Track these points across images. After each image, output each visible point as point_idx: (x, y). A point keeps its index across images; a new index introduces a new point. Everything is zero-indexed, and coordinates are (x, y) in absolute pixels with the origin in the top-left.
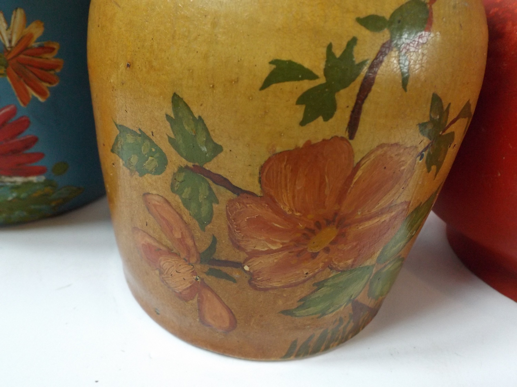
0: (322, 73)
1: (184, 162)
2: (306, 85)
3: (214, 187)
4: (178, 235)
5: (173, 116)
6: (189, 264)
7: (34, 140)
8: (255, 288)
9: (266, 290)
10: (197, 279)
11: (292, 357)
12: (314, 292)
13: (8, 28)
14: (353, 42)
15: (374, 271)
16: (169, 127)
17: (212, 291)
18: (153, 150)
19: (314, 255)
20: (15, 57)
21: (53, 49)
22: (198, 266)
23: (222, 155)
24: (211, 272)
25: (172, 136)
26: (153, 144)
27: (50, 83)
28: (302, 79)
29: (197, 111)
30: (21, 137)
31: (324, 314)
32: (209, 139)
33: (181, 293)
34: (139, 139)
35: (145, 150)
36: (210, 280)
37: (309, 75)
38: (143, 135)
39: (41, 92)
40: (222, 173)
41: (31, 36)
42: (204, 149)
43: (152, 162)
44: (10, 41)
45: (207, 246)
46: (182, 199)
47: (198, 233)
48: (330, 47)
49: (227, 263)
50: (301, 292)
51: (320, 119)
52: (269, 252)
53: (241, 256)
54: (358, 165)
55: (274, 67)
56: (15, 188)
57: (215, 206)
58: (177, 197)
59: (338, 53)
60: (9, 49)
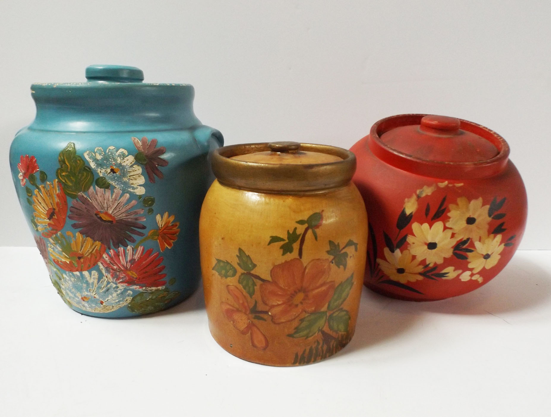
0: (287, 239)
1: (243, 271)
2: (282, 243)
3: (254, 279)
4: (241, 302)
5: (239, 255)
6: (246, 315)
7: (164, 268)
8: (275, 323)
9: (279, 324)
10: (250, 322)
11: (297, 364)
12: (300, 324)
13: (162, 220)
14: (295, 229)
15: (328, 314)
16: (238, 259)
17: (257, 327)
18: (231, 268)
19: (297, 306)
20: (162, 231)
21: (177, 225)
22: (250, 315)
23: (256, 268)
24: (256, 318)
25: (239, 262)
26: (231, 266)
27: (174, 240)
28: (280, 241)
29: (247, 253)
30: (159, 267)
31: (307, 337)
32: (252, 262)
33: (243, 331)
34: (226, 264)
35: (228, 268)
36: (256, 321)
37: (282, 240)
38: (228, 263)
39: (169, 244)
40: (257, 274)
41: (169, 221)
42: (250, 266)
43: (231, 272)
44: (161, 225)
45: (253, 305)
46: (243, 286)
47: (249, 299)
48: (288, 231)
49: (262, 312)
50: (295, 324)
51: (288, 253)
52: (278, 305)
53: (266, 308)
54: (306, 268)
55: (271, 238)
56: (152, 293)
57: (255, 287)
58: (241, 285)
59: (291, 232)
60: (160, 228)
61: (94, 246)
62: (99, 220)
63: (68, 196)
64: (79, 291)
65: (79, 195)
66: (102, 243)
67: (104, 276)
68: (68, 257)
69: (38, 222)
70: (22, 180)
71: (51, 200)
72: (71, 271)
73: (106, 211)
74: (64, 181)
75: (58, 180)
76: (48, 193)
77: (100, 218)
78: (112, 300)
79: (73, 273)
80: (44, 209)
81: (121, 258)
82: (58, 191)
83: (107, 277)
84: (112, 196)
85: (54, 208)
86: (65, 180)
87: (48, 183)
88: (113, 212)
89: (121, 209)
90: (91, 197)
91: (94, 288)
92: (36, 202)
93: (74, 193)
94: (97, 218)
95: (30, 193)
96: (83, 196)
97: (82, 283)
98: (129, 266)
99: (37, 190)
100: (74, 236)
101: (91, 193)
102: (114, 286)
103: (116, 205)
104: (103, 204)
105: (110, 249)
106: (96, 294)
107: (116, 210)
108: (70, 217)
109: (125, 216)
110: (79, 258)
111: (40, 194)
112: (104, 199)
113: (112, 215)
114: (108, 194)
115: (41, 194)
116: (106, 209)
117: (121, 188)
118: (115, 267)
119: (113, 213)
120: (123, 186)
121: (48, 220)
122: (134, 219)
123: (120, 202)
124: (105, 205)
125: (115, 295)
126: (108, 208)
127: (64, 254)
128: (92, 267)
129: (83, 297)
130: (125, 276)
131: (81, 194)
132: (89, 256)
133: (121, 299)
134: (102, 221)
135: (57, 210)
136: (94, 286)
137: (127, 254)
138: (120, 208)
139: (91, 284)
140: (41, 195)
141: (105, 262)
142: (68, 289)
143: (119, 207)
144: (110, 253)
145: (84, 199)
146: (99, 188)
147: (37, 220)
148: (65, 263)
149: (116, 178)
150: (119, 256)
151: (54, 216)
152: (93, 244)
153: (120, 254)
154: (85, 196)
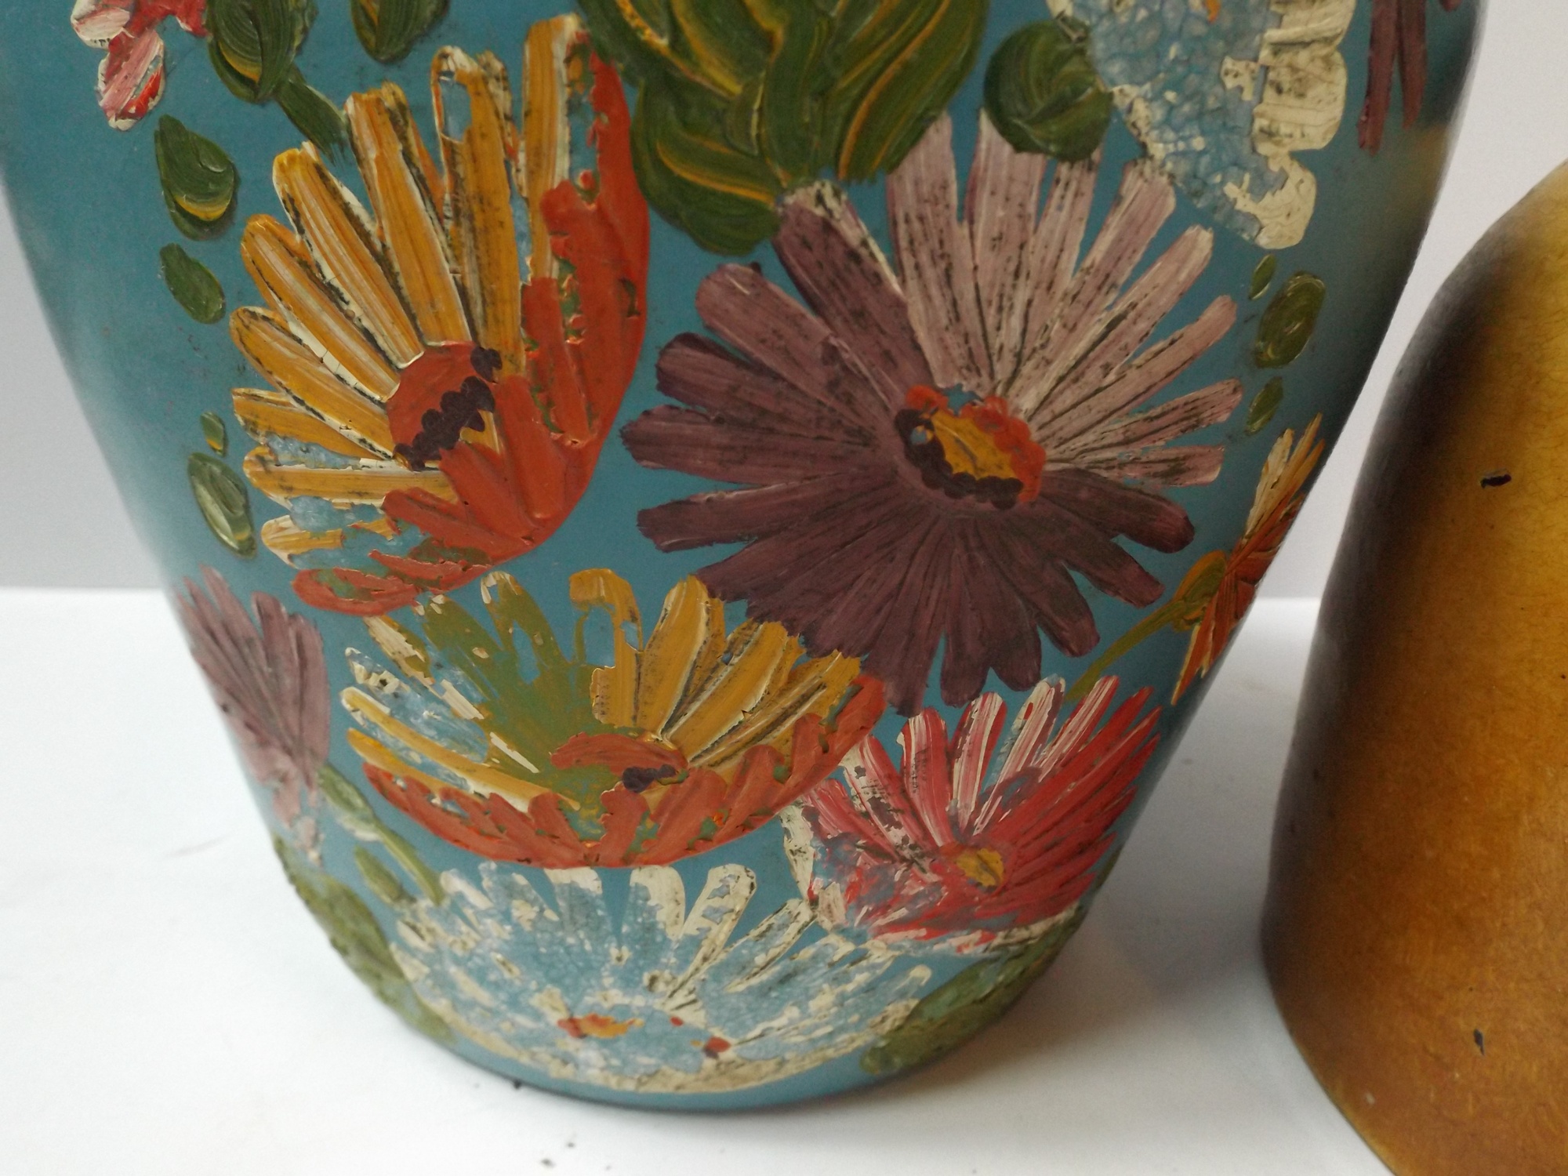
13: (1279, 479)
41: (1293, 490)
60: (1244, 542)
61: (797, 691)
62: (911, 476)
63: (671, 216)
64: (556, 981)
65: (801, 211)
66: (864, 666)
67: (797, 894)
68: (534, 770)
69: (282, 477)
70: (118, 48)
71: (468, 267)
72: (533, 859)
73: (999, 391)
74: (662, 42)
75: (588, 21)
76: (446, 180)
77: (930, 457)
78: (795, 1032)
79: (546, 878)
80: (362, 354)
81: (959, 768)
82: (562, 165)
83: (814, 901)
84: (1087, 246)
85: (488, 342)
86: (676, 33)
87: (459, 59)
88: (1045, 402)
89: (1111, 377)
90: (904, 243)
91: (691, 969)
92: (274, 286)
93: (742, 192)
94: (898, 458)
95: (205, 195)
96: (827, 227)
97: (599, 940)
98: (982, 823)
99: (308, 147)
100: (645, 613)
101: (921, 200)
102: (846, 948)
103: (1099, 329)
104: (991, 321)
105: (907, 708)
106: (694, 1001)
107: (1076, 380)
108: (641, 444)
109: (1121, 438)
110: (637, 780)
111: (335, 194)
112: (1017, 275)
113: (1033, 427)
114: (1064, 215)
115: (348, 195)
116: (1003, 370)
117: (1184, 167)
118: (895, 835)
119: (1045, 415)
120: (1198, 143)
121: (396, 468)
122: (1162, 468)
123: (1133, 306)
124: (1009, 335)
125: (824, 1001)
126: (1019, 359)
127: (497, 741)
128: (720, 841)
129: (578, 1016)
130: (934, 884)
131: (820, 199)
132: (726, 770)
133: (855, 1018)
134: (931, 484)
135: (518, 365)
136: (700, 956)
137: (1008, 742)
138: (1107, 368)
139: (675, 946)
140: (346, 209)
141: (841, 804)
142: (457, 961)
143: (1108, 358)
144: (901, 736)
145: (840, 250)
146: (1007, 148)
147: (261, 460)
148: (496, 807)
149: (1173, 51)
150: (951, 755)
151: (479, 425)
152: (793, 678)
153: (966, 748)
154: (852, 231)
